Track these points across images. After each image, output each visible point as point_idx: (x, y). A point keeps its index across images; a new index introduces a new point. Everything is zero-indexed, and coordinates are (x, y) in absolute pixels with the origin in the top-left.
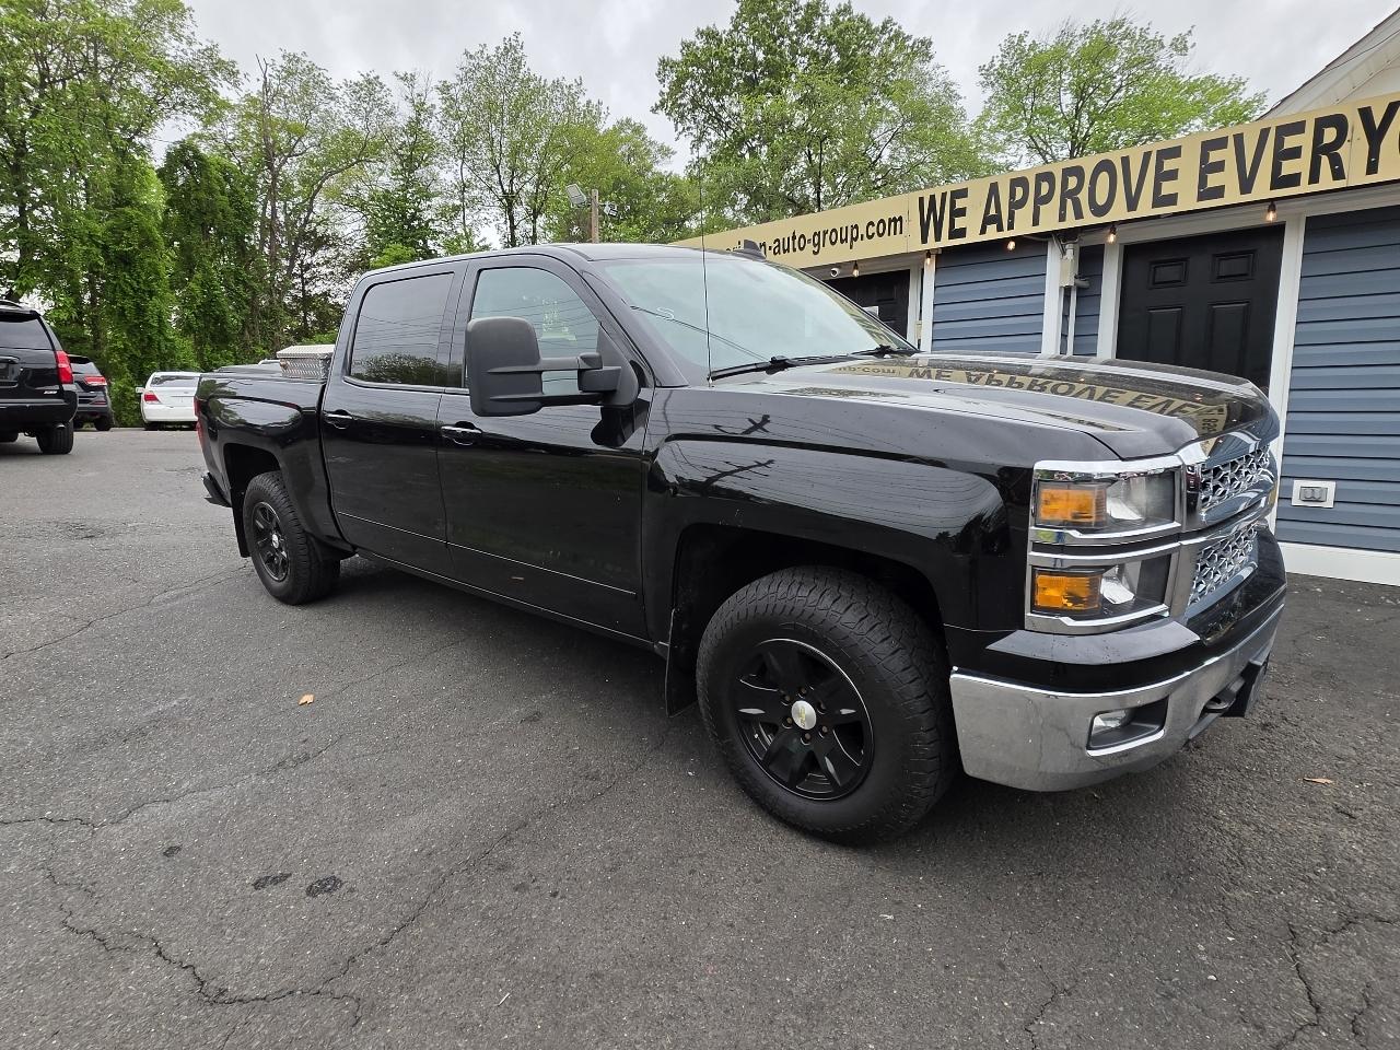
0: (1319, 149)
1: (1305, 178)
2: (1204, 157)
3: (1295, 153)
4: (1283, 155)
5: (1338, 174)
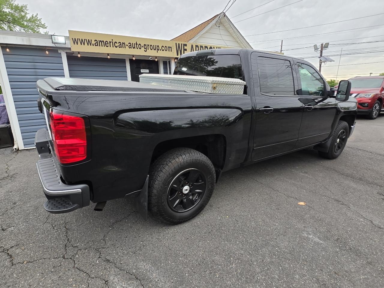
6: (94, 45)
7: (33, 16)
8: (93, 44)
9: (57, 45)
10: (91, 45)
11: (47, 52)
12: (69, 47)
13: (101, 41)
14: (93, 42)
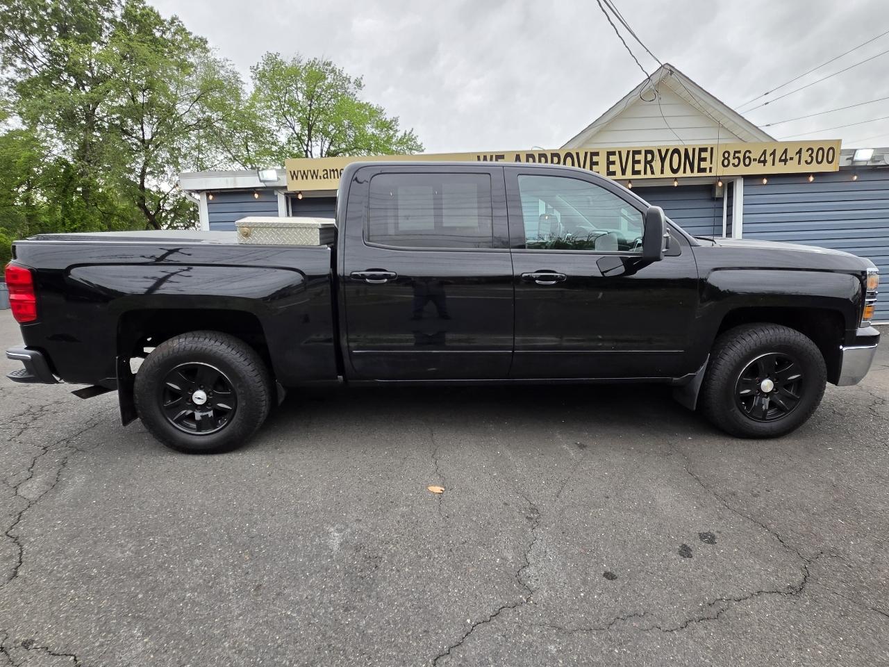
0: (646, 162)
1: (643, 172)
2: (608, 159)
3: (639, 162)
4: (635, 162)
5: (653, 173)
6: (322, 177)
7: (405, 134)
8: (320, 177)
9: (268, 184)
10: (317, 178)
11: (256, 196)
12: (285, 185)
13: (333, 170)
14: (321, 173)
